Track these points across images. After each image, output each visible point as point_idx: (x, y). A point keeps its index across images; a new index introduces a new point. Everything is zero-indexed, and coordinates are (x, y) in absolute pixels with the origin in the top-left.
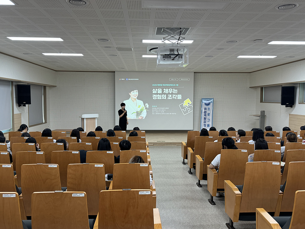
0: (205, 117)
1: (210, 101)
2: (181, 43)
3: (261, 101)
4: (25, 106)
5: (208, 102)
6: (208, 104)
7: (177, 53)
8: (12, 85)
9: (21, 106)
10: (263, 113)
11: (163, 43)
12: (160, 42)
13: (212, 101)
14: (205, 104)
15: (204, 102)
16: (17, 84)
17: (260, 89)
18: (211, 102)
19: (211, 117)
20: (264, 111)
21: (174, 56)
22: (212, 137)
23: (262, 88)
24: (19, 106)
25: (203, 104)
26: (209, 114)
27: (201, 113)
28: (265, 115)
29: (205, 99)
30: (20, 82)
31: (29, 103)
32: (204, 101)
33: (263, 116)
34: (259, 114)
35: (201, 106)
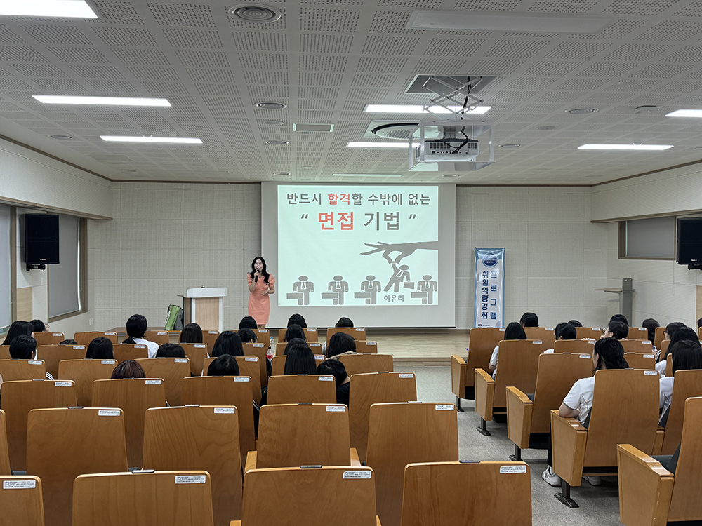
0: (485, 294)
1: (496, 255)
2: (470, 112)
3: (622, 255)
4: (42, 267)
5: (491, 257)
6: (491, 263)
7: (465, 138)
8: (13, 215)
9: (32, 268)
10: (628, 283)
11: (426, 112)
12: (417, 110)
13: (500, 256)
14: (485, 262)
15: (481, 259)
16: (24, 213)
17: (617, 226)
18: (500, 258)
19: (498, 295)
20: (630, 280)
21: (458, 144)
22: (541, 343)
23: (622, 224)
24: (29, 267)
25: (480, 262)
26: (494, 288)
27: (476, 284)
28: (633, 288)
29: (485, 250)
30: (34, 207)
31: (54, 259)
32: (482, 256)
33: (628, 291)
34: (620, 286)
35: (475, 267)
